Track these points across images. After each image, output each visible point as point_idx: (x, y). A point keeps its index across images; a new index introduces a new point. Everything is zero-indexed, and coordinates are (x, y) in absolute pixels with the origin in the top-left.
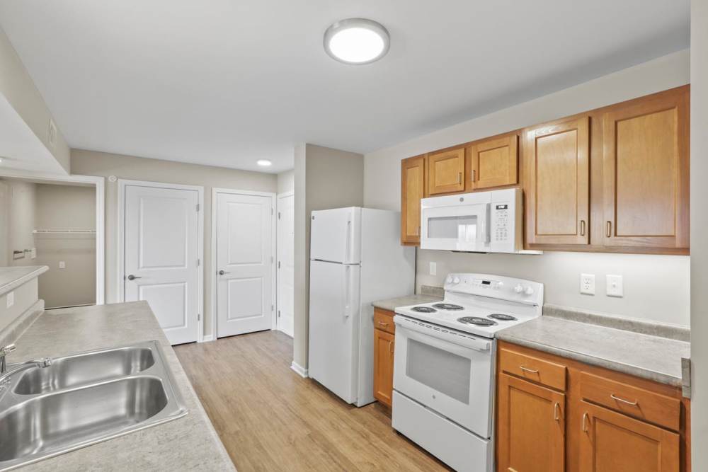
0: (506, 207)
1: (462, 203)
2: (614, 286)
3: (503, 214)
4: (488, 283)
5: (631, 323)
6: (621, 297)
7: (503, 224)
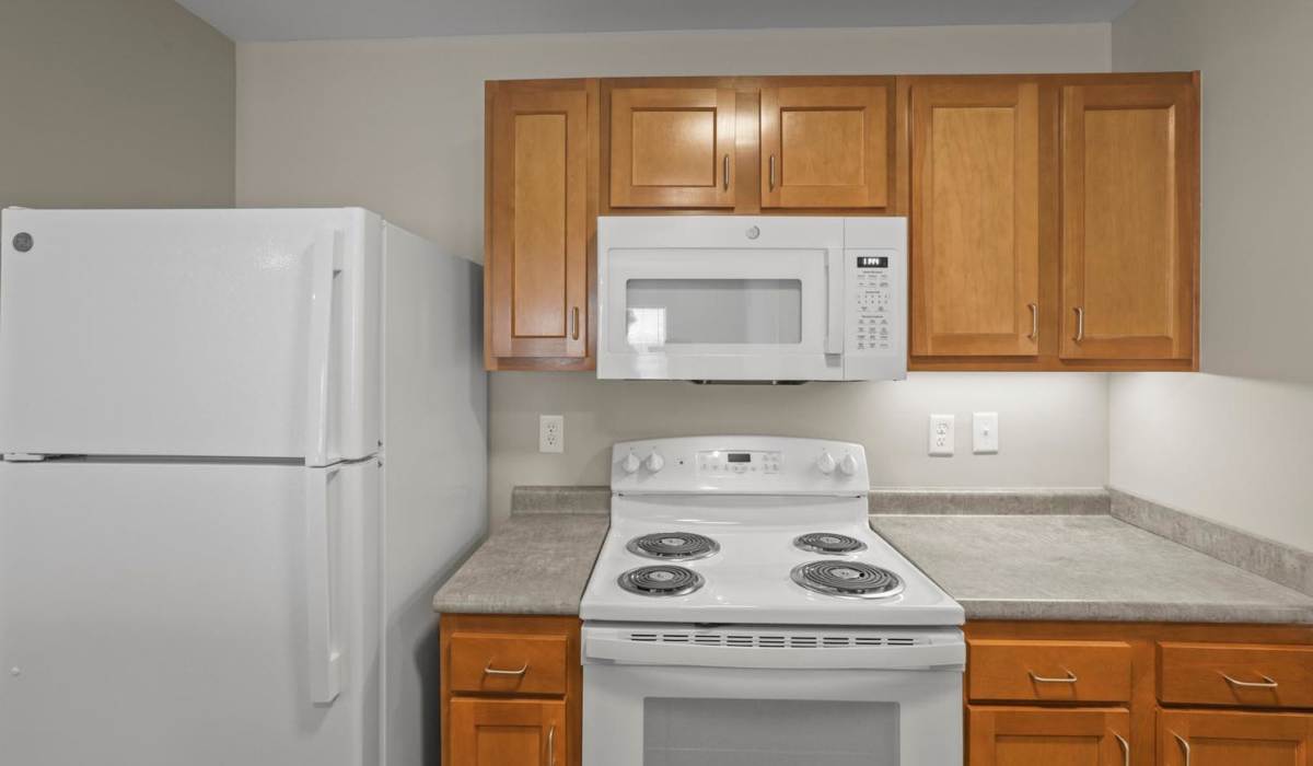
0: (884, 262)
1: (753, 243)
2: (986, 433)
3: (878, 282)
4: (746, 458)
5: (1017, 499)
6: (994, 453)
7: (877, 305)
